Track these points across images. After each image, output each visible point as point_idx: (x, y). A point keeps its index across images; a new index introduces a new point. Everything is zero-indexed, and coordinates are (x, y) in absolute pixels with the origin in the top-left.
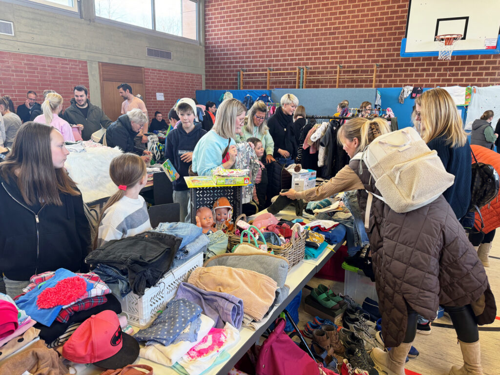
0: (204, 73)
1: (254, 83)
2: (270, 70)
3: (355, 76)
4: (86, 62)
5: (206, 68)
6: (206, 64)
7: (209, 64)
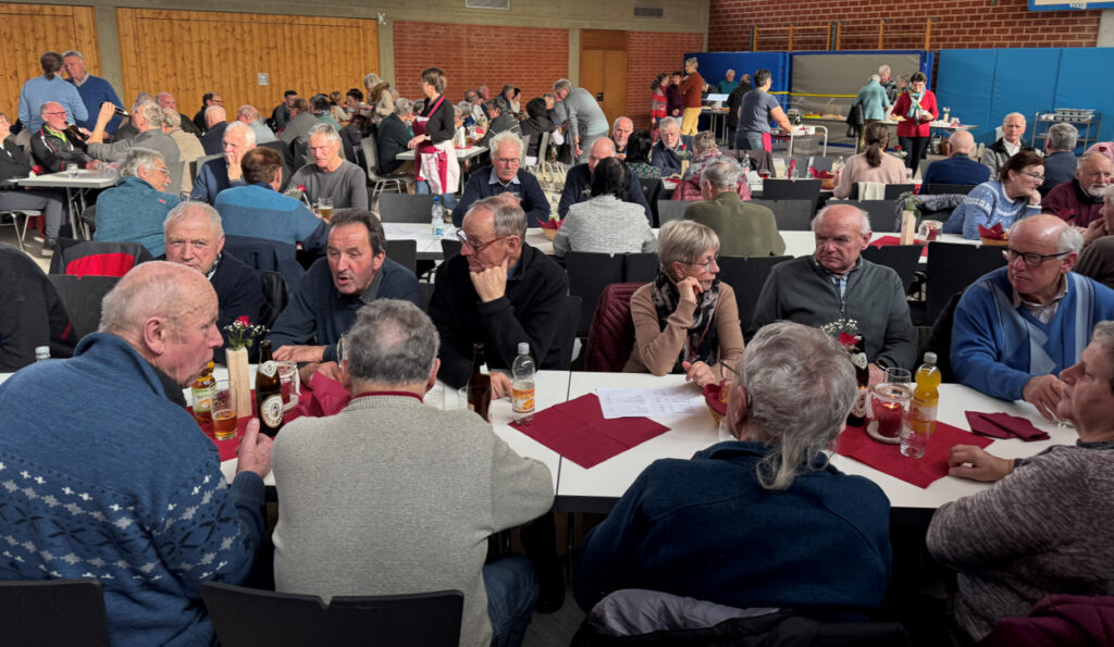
0: (707, 30)
1: (773, 42)
2: (795, 25)
3: (905, 35)
4: (567, 30)
5: (710, 23)
6: (711, 18)
7: (715, 17)
